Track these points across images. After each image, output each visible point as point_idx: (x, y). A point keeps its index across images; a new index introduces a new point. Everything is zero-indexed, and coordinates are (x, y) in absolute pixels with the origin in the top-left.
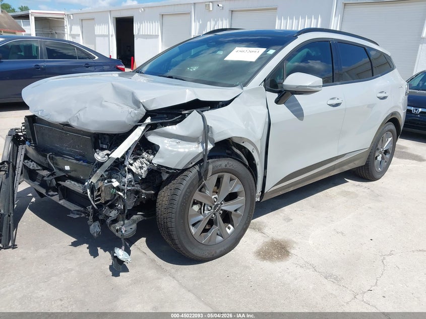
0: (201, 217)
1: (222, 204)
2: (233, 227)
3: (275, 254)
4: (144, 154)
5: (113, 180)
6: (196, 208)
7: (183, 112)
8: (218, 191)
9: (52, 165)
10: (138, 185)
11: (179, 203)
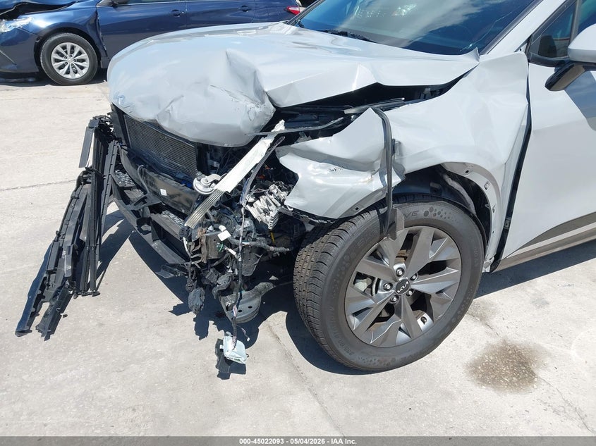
0: (370, 302)
1: (412, 279)
2: (432, 319)
3: (506, 375)
4: (272, 187)
5: (222, 227)
6: (362, 285)
7: (347, 112)
8: (407, 255)
9: (144, 184)
10: (263, 238)
11: (329, 279)
